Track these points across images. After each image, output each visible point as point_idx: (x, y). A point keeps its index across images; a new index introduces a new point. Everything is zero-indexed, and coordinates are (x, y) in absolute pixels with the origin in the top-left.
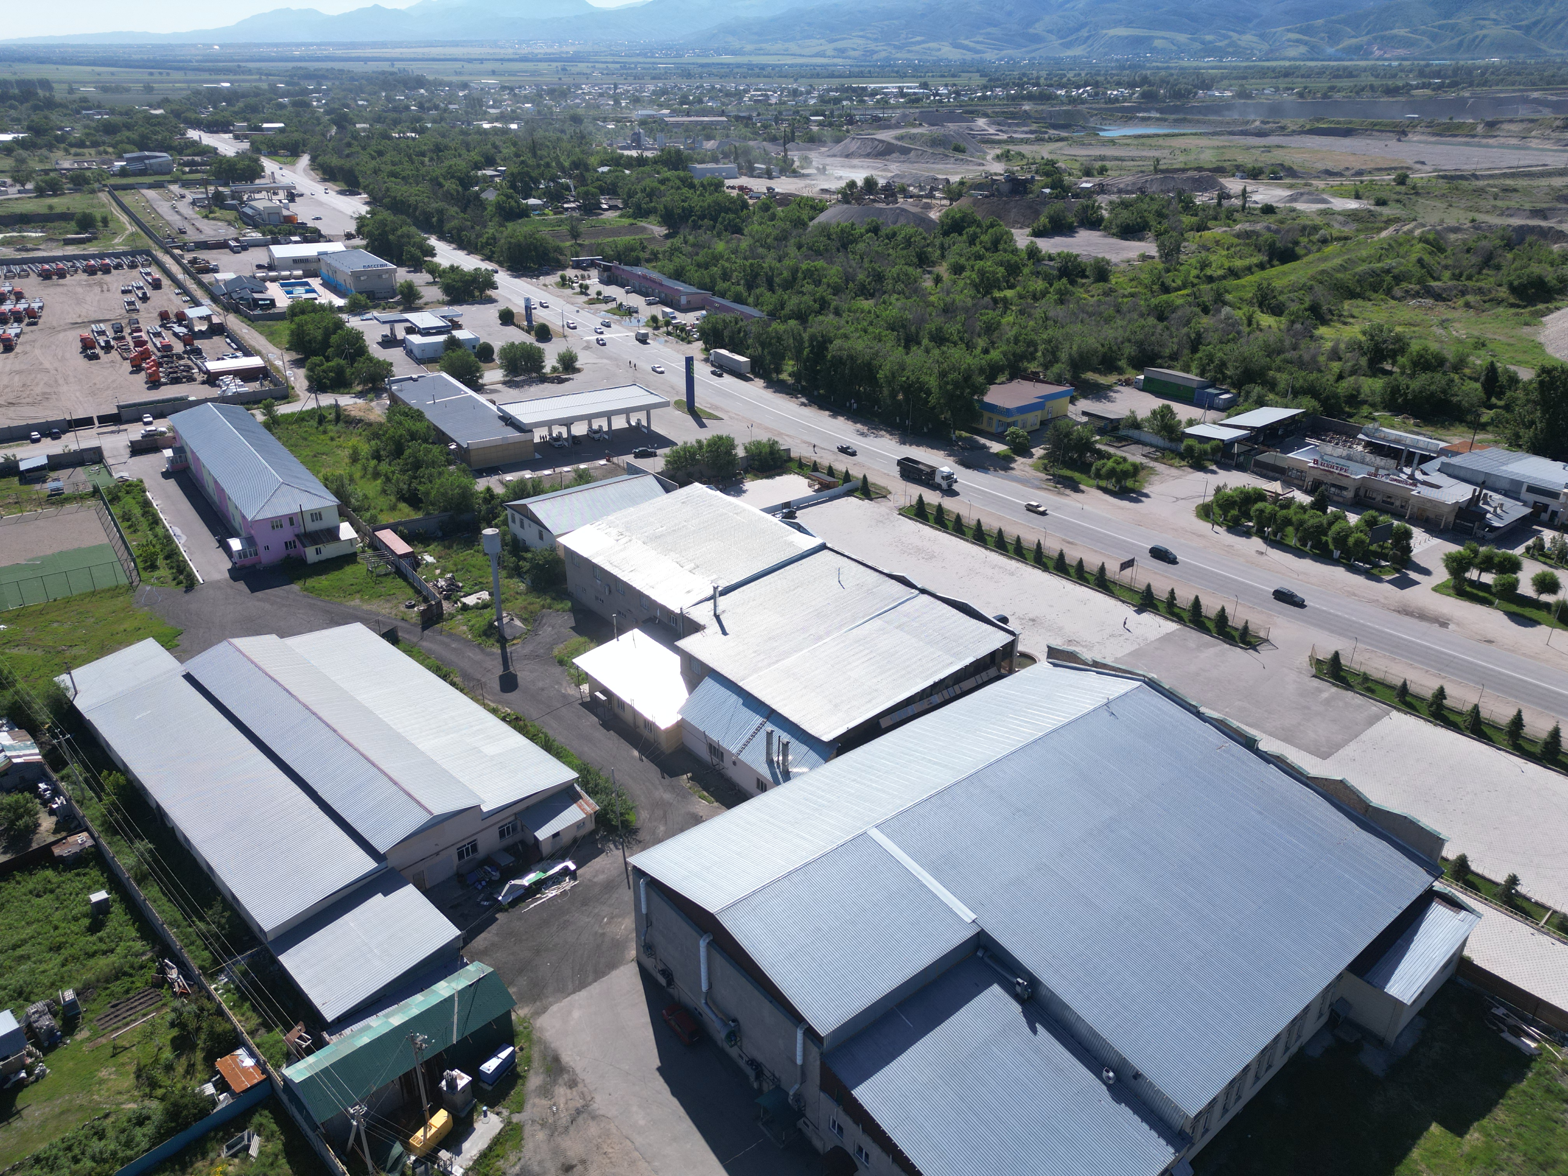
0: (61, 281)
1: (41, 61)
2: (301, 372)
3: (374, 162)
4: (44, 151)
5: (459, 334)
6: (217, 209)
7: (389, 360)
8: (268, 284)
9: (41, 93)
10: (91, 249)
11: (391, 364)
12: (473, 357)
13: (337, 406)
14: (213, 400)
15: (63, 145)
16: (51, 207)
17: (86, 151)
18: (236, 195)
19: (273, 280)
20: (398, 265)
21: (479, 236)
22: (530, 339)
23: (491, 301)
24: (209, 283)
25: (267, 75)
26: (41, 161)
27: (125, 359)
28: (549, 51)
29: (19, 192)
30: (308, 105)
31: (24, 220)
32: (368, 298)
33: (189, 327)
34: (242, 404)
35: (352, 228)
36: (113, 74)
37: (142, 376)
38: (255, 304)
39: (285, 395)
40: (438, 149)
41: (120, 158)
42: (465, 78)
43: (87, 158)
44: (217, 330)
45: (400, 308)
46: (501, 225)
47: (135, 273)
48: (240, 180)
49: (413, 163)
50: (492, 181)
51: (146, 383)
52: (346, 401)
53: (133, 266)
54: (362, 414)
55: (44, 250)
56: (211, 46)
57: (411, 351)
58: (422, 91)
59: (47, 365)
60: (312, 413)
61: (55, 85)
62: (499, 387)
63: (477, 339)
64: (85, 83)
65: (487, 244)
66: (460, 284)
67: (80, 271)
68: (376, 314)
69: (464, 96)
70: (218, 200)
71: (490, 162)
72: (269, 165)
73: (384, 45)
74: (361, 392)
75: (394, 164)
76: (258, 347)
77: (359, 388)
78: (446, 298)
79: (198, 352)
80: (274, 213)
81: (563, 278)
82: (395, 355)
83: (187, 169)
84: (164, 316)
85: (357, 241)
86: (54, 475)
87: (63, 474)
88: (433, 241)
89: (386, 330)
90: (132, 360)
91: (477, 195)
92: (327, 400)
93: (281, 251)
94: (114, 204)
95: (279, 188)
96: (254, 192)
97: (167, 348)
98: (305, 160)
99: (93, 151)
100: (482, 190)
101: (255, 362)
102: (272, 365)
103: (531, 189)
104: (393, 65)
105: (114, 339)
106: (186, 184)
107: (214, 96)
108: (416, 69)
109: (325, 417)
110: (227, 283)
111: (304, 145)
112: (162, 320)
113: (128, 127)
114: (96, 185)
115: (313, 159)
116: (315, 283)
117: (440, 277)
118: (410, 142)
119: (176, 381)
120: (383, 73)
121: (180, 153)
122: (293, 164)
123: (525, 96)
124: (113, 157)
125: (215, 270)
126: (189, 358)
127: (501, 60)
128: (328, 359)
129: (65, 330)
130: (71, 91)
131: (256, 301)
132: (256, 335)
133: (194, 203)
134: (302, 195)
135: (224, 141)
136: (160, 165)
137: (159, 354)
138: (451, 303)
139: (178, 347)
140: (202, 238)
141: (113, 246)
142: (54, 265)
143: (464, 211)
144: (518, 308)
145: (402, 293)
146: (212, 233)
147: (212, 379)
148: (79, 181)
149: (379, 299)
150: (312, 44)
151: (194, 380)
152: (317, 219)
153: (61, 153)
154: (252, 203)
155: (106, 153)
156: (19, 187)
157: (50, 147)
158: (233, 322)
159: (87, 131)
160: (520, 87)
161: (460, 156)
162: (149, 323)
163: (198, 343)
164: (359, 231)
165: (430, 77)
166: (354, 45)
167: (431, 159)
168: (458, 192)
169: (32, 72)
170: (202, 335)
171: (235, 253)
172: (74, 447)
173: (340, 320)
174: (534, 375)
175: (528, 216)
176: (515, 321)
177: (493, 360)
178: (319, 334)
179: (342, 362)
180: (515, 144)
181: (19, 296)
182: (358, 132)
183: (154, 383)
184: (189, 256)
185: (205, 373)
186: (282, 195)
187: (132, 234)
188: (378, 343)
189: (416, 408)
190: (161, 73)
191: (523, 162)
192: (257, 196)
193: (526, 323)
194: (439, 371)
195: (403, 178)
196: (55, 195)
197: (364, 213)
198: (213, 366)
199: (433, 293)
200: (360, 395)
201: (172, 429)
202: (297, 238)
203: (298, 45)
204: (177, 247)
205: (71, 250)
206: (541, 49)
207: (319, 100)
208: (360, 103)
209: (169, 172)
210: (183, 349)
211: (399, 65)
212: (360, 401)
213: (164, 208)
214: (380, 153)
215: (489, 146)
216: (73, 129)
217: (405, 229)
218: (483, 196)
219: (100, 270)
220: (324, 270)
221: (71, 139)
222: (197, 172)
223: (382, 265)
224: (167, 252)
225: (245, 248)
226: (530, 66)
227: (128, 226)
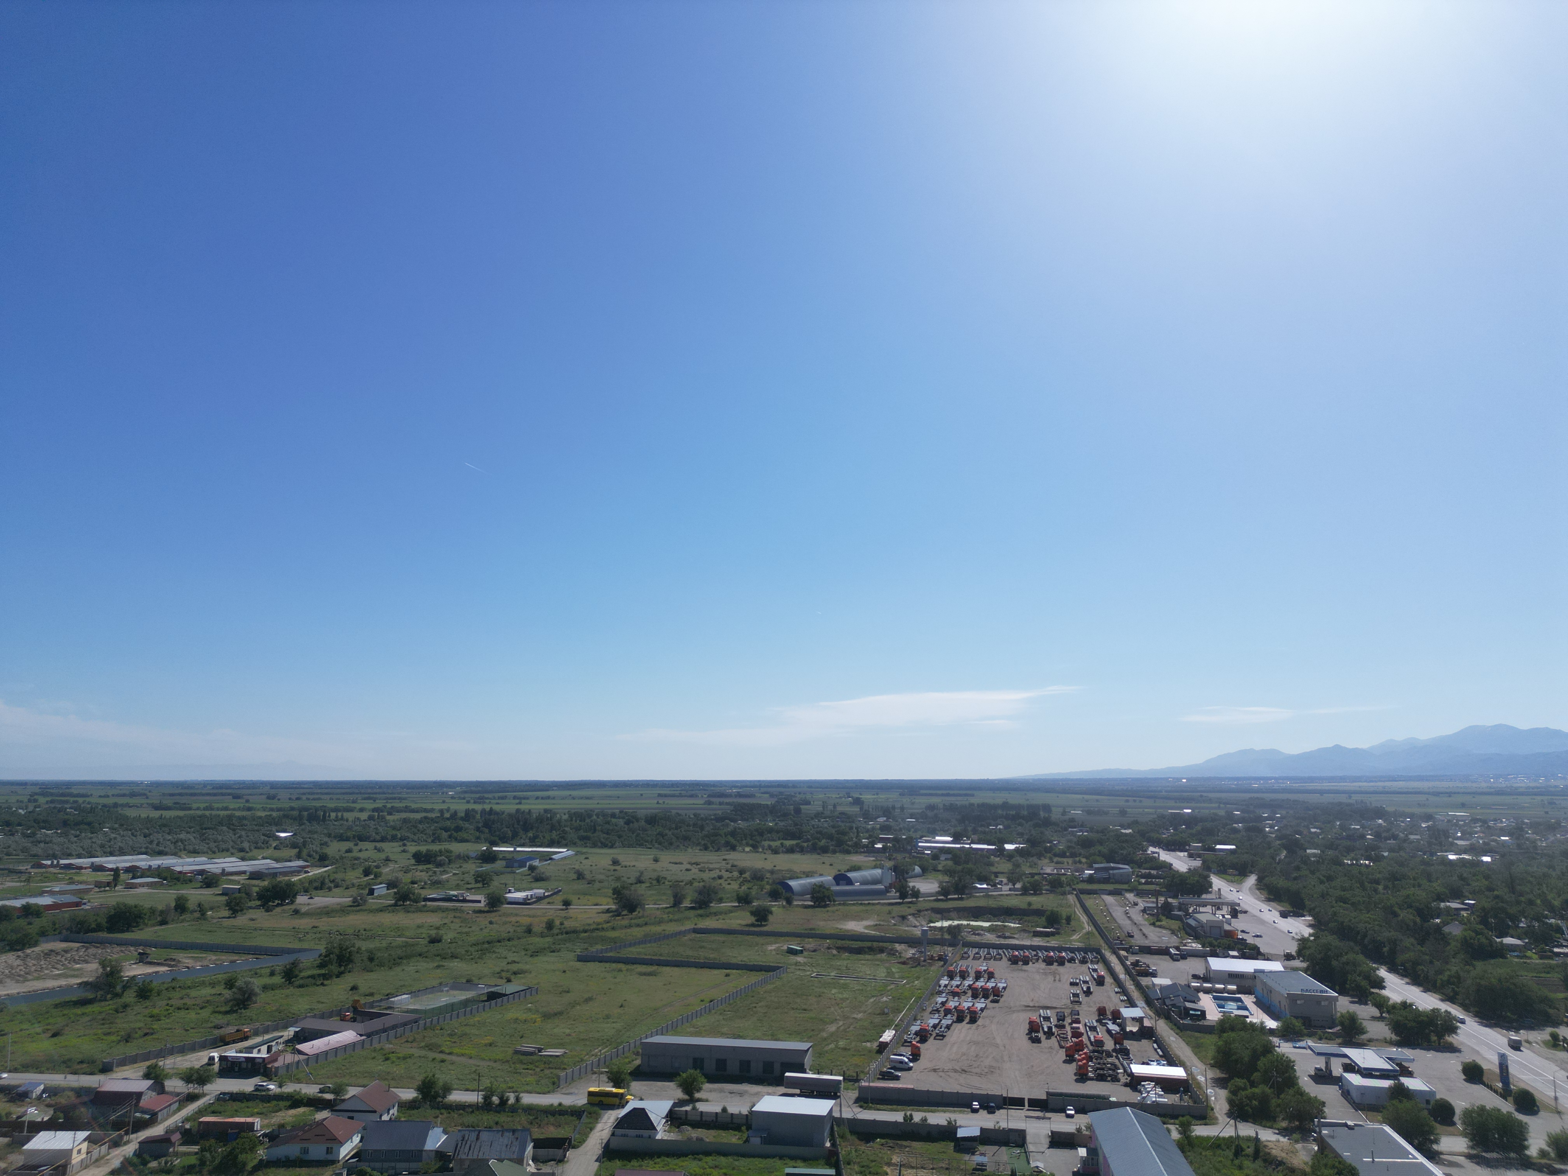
0: (1025, 967)
1: (1048, 791)
2: (1223, 1093)
3: (1322, 886)
4: (1035, 859)
5: (1411, 1083)
6: (1164, 918)
7: (1321, 1097)
8: (1201, 995)
9: (1042, 814)
10: (1053, 942)
11: (1323, 1104)
12: (1426, 1113)
13: (1257, 1140)
14: (1132, 1105)
15: (1049, 855)
16: (1030, 904)
17: (1065, 860)
18: (1183, 907)
19: (1207, 991)
20: (1340, 993)
21: (1440, 972)
22: (1506, 1107)
23: (1452, 1049)
24: (1147, 987)
25: (1224, 804)
26: (1031, 866)
27: (1061, 1047)
28: (1532, 784)
29: (1010, 890)
30: (1261, 831)
31: (1008, 913)
32: (1304, 1024)
33: (1122, 1026)
34: (1159, 1115)
35: (1293, 949)
36: (1097, 801)
37: (1073, 1067)
38: (1186, 1013)
39: (1204, 1116)
40: (1395, 879)
41: (1090, 867)
42: (1430, 810)
43: (1065, 866)
44: (1146, 1033)
45: (1340, 1040)
46: (1467, 963)
47: (1084, 968)
48: (1188, 894)
49: (1364, 889)
50: (1458, 915)
51: (1075, 1074)
52: (1267, 1136)
53: (1083, 961)
54: (1284, 1155)
55: (1017, 939)
56: (1180, 779)
57: (1348, 1092)
58: (1380, 821)
59: (998, 1041)
60: (1229, 1141)
61: (1053, 809)
62: (1461, 1160)
63: (1432, 1093)
64: (1074, 808)
65: (1449, 982)
66: (1414, 1024)
67: (1040, 960)
68: (1310, 1043)
69: (1428, 827)
70: (1166, 910)
71: (1457, 894)
72: (1217, 882)
73: (1343, 779)
74: (1285, 1129)
75: (1344, 889)
76: (1183, 1058)
77: (1284, 1124)
78: (1394, 1037)
79: (1125, 1052)
80: (1217, 926)
81: (1555, 1037)
82: (1328, 1093)
83: (1143, 881)
84: (1102, 1012)
85: (1297, 963)
86: (982, 1148)
87: (990, 1149)
88: (1383, 972)
89: (1321, 1063)
90: (1068, 1049)
91: (1438, 928)
92: (1247, 1130)
93: (1218, 964)
94: (1078, 905)
95: (1223, 904)
96: (1199, 906)
97: (1099, 1043)
98: (1252, 880)
99: (1070, 860)
100: (1445, 923)
101: (1178, 1072)
102: (1194, 1079)
103: (1509, 927)
104: (1350, 797)
105: (1056, 1026)
106: (1140, 894)
107: (1177, 820)
108: (1374, 801)
109: (1242, 1150)
110: (1163, 988)
111: (1252, 866)
112: (1099, 1015)
113: (1101, 843)
114: (1068, 888)
115: (1260, 880)
116: (1248, 1000)
117: (1388, 1012)
118: (1363, 869)
119: (1101, 1078)
120: (1340, 804)
121: (1140, 867)
122: (1240, 882)
123: (1502, 829)
124: (1085, 866)
125: (1154, 975)
126: (1117, 1057)
127: (1474, 793)
128: (1253, 1084)
129: (1018, 1011)
130: (1064, 813)
131: (1187, 1010)
132: (1183, 1045)
133: (1144, 911)
134: (1246, 912)
135: (1179, 858)
136: (1121, 875)
137: (1091, 1048)
138: (1399, 1044)
139: (1109, 1045)
140: (1147, 943)
141: (1071, 941)
142: (1022, 952)
143: (1422, 943)
144: (1489, 1062)
145: (1342, 1024)
146: (1156, 939)
147: (1135, 1082)
148: (1056, 884)
149: (1315, 1027)
150: (1271, 778)
151: (1118, 1080)
152: (1257, 936)
153: (1047, 861)
154: (1197, 916)
155: (1080, 862)
156: (1011, 886)
157: (1040, 856)
158: (1163, 1028)
159: (1069, 844)
160: (1495, 820)
161: (1419, 886)
162: (1088, 1017)
163: (1128, 1044)
164: (1300, 953)
165: (1391, 809)
166: (1312, 779)
167: (1386, 888)
168: (1415, 923)
169: (1039, 799)
170: (1132, 1036)
171: (1174, 960)
172: (1003, 1125)
173: (1271, 1042)
174: (1512, 1155)
175: (1503, 957)
176: (1485, 1079)
177: (1453, 1124)
178: (1246, 1055)
179: (1268, 1090)
180: (1487, 877)
181: (991, 976)
182: (1308, 857)
183: (1082, 1077)
184: (1132, 959)
185: (1129, 1076)
186: (1225, 910)
187: (1088, 933)
188: (1310, 1076)
189: (1349, 1161)
190: (1135, 801)
191: (1497, 897)
192: (1202, 909)
193: (1500, 1085)
194: (1381, 1123)
195: (1353, 904)
196: (1035, 894)
197: (1306, 935)
198: (1137, 1069)
199: (1380, 1030)
200: (1284, 1132)
201: (1089, 1127)
202: (1235, 953)
203: (1257, 779)
204: (1123, 949)
205: (1037, 941)
206: (1522, 782)
207: (1272, 827)
208: (1313, 830)
209: (1128, 882)
210: (1113, 1047)
211: (1356, 798)
212: (1284, 1140)
213: (1118, 913)
214: (1330, 878)
215: (1455, 878)
216: (1059, 842)
217: (1351, 956)
218: (1446, 929)
219: (1057, 961)
220: (1259, 988)
221: (1057, 851)
222: (1151, 883)
223: (1322, 991)
224: (1115, 953)
225: (1184, 956)
226: (1508, 799)
227: (1086, 926)
